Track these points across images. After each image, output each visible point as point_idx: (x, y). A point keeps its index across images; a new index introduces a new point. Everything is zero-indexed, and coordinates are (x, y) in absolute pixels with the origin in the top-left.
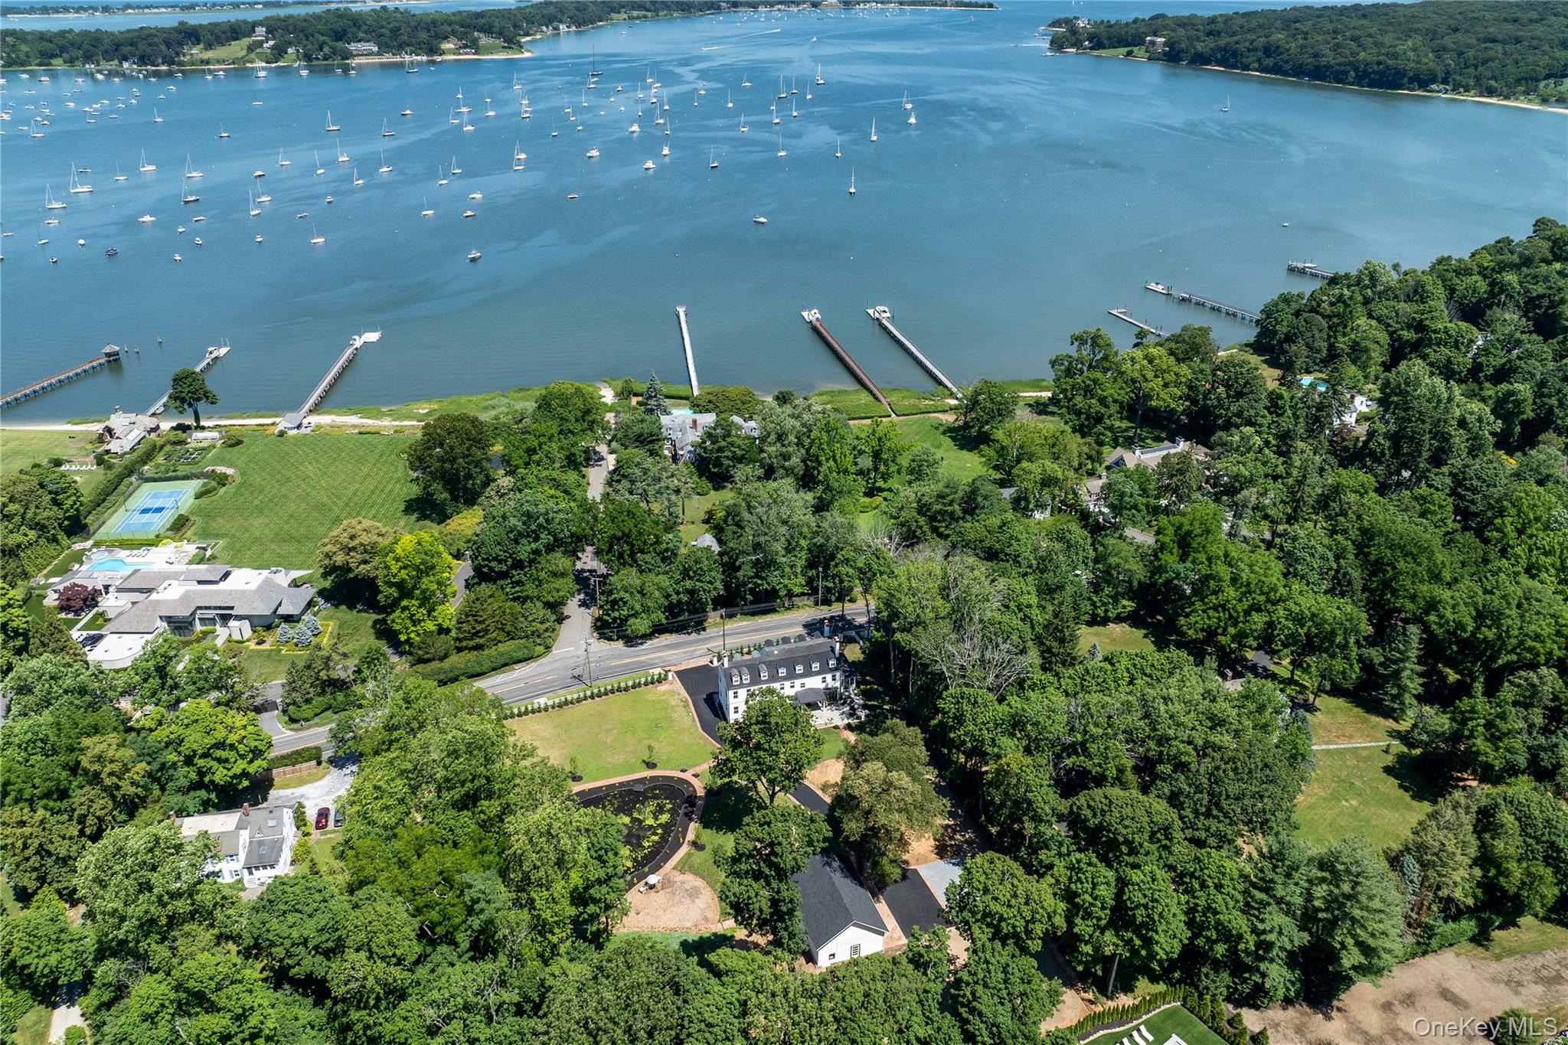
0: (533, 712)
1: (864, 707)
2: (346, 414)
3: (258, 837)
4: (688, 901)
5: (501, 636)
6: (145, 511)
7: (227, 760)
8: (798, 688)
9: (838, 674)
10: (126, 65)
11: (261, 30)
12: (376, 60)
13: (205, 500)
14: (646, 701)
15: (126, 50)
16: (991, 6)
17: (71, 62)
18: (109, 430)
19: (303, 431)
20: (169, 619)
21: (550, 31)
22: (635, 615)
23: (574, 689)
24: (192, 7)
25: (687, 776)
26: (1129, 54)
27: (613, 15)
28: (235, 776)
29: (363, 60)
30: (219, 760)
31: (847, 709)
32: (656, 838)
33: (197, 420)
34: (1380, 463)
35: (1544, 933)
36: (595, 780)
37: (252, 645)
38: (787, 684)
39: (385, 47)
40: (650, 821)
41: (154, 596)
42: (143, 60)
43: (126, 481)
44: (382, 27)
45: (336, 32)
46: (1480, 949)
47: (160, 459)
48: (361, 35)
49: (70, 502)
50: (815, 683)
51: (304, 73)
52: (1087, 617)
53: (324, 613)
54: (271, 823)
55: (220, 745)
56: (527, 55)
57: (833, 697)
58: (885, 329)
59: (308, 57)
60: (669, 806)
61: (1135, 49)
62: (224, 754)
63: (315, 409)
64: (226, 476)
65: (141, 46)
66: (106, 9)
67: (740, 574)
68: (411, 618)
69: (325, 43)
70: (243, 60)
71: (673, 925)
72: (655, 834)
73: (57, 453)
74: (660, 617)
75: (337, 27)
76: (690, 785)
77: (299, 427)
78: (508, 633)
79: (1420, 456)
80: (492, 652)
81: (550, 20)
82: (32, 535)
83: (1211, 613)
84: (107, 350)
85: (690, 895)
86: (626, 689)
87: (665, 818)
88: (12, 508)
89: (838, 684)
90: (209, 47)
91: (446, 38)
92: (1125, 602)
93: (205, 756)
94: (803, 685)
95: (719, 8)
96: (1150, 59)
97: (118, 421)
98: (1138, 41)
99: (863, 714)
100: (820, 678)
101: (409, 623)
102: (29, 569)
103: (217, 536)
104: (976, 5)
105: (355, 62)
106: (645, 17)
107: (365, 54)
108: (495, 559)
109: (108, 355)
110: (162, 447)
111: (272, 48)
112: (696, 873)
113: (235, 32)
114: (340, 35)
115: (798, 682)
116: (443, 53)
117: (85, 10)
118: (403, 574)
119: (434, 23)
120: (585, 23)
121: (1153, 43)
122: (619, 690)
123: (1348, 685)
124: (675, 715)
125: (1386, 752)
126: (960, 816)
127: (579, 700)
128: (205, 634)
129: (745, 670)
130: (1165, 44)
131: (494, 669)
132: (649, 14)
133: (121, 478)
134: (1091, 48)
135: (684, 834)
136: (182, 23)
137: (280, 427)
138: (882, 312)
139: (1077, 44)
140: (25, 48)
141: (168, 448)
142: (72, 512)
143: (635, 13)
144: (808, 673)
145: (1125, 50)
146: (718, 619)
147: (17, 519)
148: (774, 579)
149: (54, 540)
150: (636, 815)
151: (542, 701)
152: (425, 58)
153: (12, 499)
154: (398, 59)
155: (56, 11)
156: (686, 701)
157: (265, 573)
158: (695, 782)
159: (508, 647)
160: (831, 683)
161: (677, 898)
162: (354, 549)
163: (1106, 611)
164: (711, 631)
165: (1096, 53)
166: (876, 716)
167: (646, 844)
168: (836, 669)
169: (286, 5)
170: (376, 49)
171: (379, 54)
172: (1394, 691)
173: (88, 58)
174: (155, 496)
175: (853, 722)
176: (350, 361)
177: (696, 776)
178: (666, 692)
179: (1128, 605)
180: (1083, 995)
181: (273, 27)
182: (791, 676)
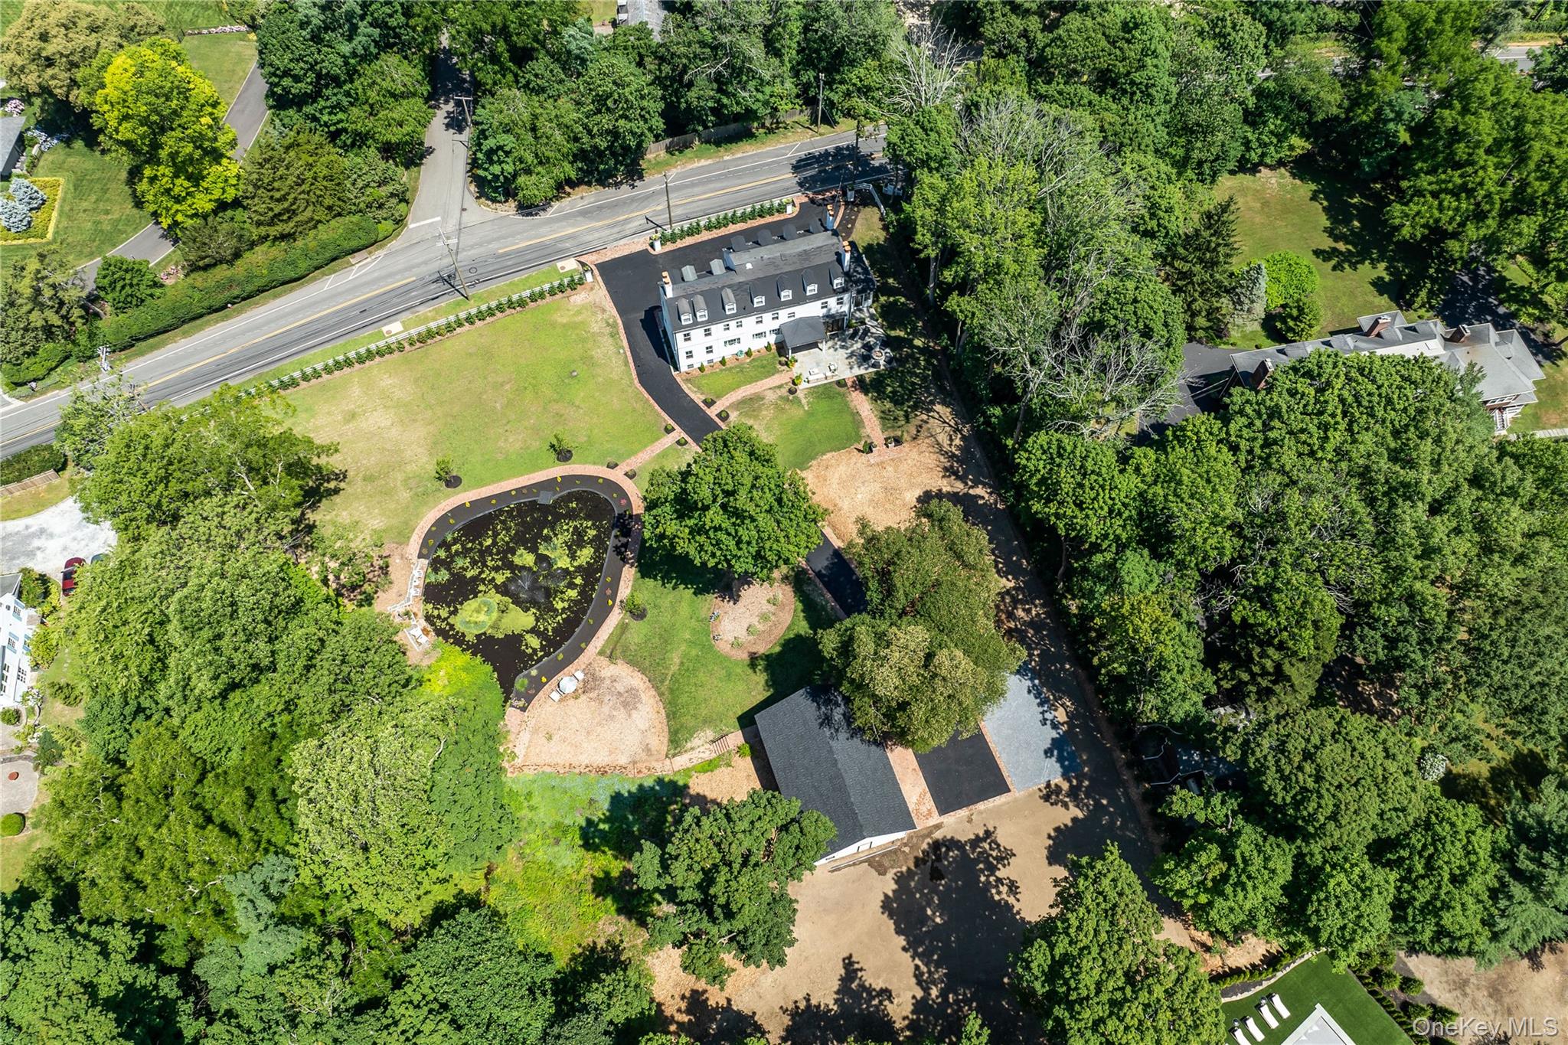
0: (380, 353)
1: (887, 342)
4: (621, 714)
5: (320, 215)
8: (784, 319)
9: (846, 297)
14: (553, 325)
22: (527, 171)
23: (443, 303)
25: (617, 476)
31: (858, 345)
32: (573, 594)
36: (481, 483)
38: (767, 317)
40: (563, 562)
50: (813, 310)
53: (48, 158)
57: (837, 327)
60: (592, 533)
67: (692, 95)
71: (601, 759)
72: (571, 585)
76: (623, 494)
78: (329, 209)
80: (309, 241)
83: (1447, 199)
85: (625, 704)
86: (521, 305)
87: (586, 555)
89: (845, 309)
92: (1295, 140)
94: (793, 315)
99: (881, 357)
100: (819, 303)
112: (632, 662)
115: (784, 312)
122: (511, 304)
124: (597, 353)
126: (1024, 572)
127: (450, 328)
129: (700, 301)
131: (317, 270)
135: (615, 586)
144: (800, 299)
146: (663, 154)
148: (747, 96)
150: (542, 550)
151: (395, 329)
156: (614, 326)
158: (628, 486)
159: (332, 231)
160: (835, 309)
161: (606, 709)
164: (652, 182)
166: (901, 361)
167: (559, 605)
168: (844, 290)
175: (868, 373)
177: (631, 475)
178: (584, 307)
179: (1299, 144)
180: (1193, 932)
182: (774, 304)
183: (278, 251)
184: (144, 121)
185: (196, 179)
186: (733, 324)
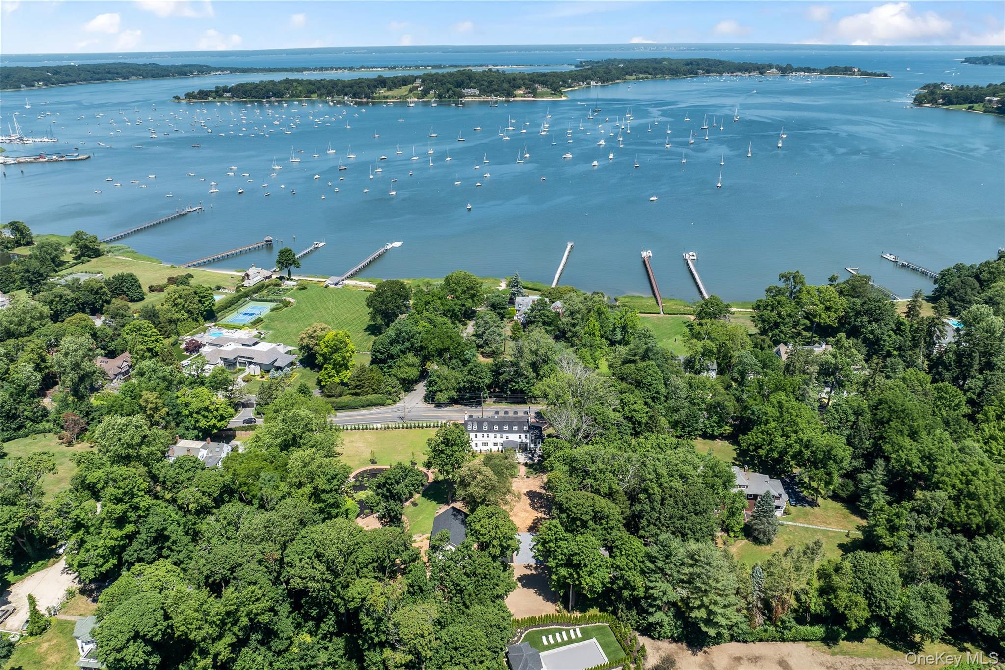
0: (370, 429)
2: (365, 281)
3: (210, 455)
5: (371, 391)
6: (246, 314)
7: (207, 417)
8: (504, 439)
9: (528, 435)
10: (346, 98)
11: (419, 81)
12: (477, 99)
13: (274, 312)
15: (347, 90)
16: (886, 75)
17: (320, 96)
18: (248, 275)
19: (338, 286)
20: (225, 360)
21: (583, 85)
22: (441, 391)
23: (397, 422)
24: (394, 68)
25: (428, 472)
26: (970, 108)
27: (627, 76)
28: (209, 426)
29: (470, 99)
30: (204, 416)
31: (530, 455)
33: (289, 275)
34: (948, 370)
35: (876, 649)
36: (382, 465)
37: (258, 378)
38: (498, 435)
39: (483, 92)
41: (221, 348)
42: (355, 96)
43: (243, 299)
44: (484, 80)
45: (457, 82)
46: (826, 647)
47: (265, 292)
48: (472, 84)
49: (207, 303)
50: (514, 437)
51: (434, 105)
52: (700, 433)
54: (218, 449)
55: (206, 409)
56: (564, 98)
57: (524, 448)
58: (688, 265)
59: (440, 96)
61: (976, 105)
62: (206, 414)
63: (352, 277)
64: (289, 302)
65: (355, 88)
66: (351, 69)
68: (328, 374)
69: (450, 89)
70: (406, 97)
73: (222, 284)
74: (454, 394)
75: (459, 80)
76: (427, 476)
77: (336, 284)
78: (374, 390)
79: (972, 367)
80: (363, 398)
81: (586, 78)
82: (186, 315)
84: (267, 238)
86: (422, 427)
88: (179, 301)
89: (528, 441)
90: (390, 89)
91: (519, 87)
92: (726, 427)
93: (198, 413)
94: (508, 437)
95: (697, 73)
96: (985, 112)
97: (252, 271)
98: (979, 99)
100: (518, 435)
101: (326, 376)
102: (181, 331)
103: (271, 329)
104: (875, 74)
105: (464, 100)
106: (647, 78)
107: (471, 95)
108: (378, 352)
109: (267, 241)
110: (268, 286)
111: (422, 91)
113: (405, 81)
114: (460, 85)
115: (504, 436)
116: (516, 96)
117: (340, 69)
118: (325, 350)
119: (514, 79)
120: (607, 81)
121: (990, 101)
123: (844, 495)
125: (847, 536)
127: (395, 428)
128: (240, 370)
129: (475, 423)
130: (998, 102)
131: (363, 407)
132: (650, 76)
133: (241, 297)
134: (943, 104)
136: (380, 76)
137: (327, 283)
138: (690, 256)
139: (934, 101)
140: (300, 88)
141: (271, 287)
142: (207, 308)
143: (641, 76)
144: (511, 431)
145: (967, 106)
146: (491, 402)
147: (180, 306)
148: (522, 384)
149: (196, 320)
151: (377, 425)
152: (504, 99)
153: (180, 297)
154: (489, 99)
155: (327, 69)
157: (274, 345)
158: (431, 475)
159: (372, 397)
160: (524, 440)
162: (313, 337)
163: (713, 431)
165: (945, 107)
168: (528, 432)
169: (445, 67)
170: (478, 93)
171: (479, 95)
172: (867, 501)
173: (329, 94)
174: (253, 308)
175: (530, 462)
176: (380, 256)
177: (433, 472)
179: (728, 429)
181: (425, 79)
182: (501, 431)
183: (352, 398)
184: (332, 348)
185: (338, 372)
186: (485, 435)
